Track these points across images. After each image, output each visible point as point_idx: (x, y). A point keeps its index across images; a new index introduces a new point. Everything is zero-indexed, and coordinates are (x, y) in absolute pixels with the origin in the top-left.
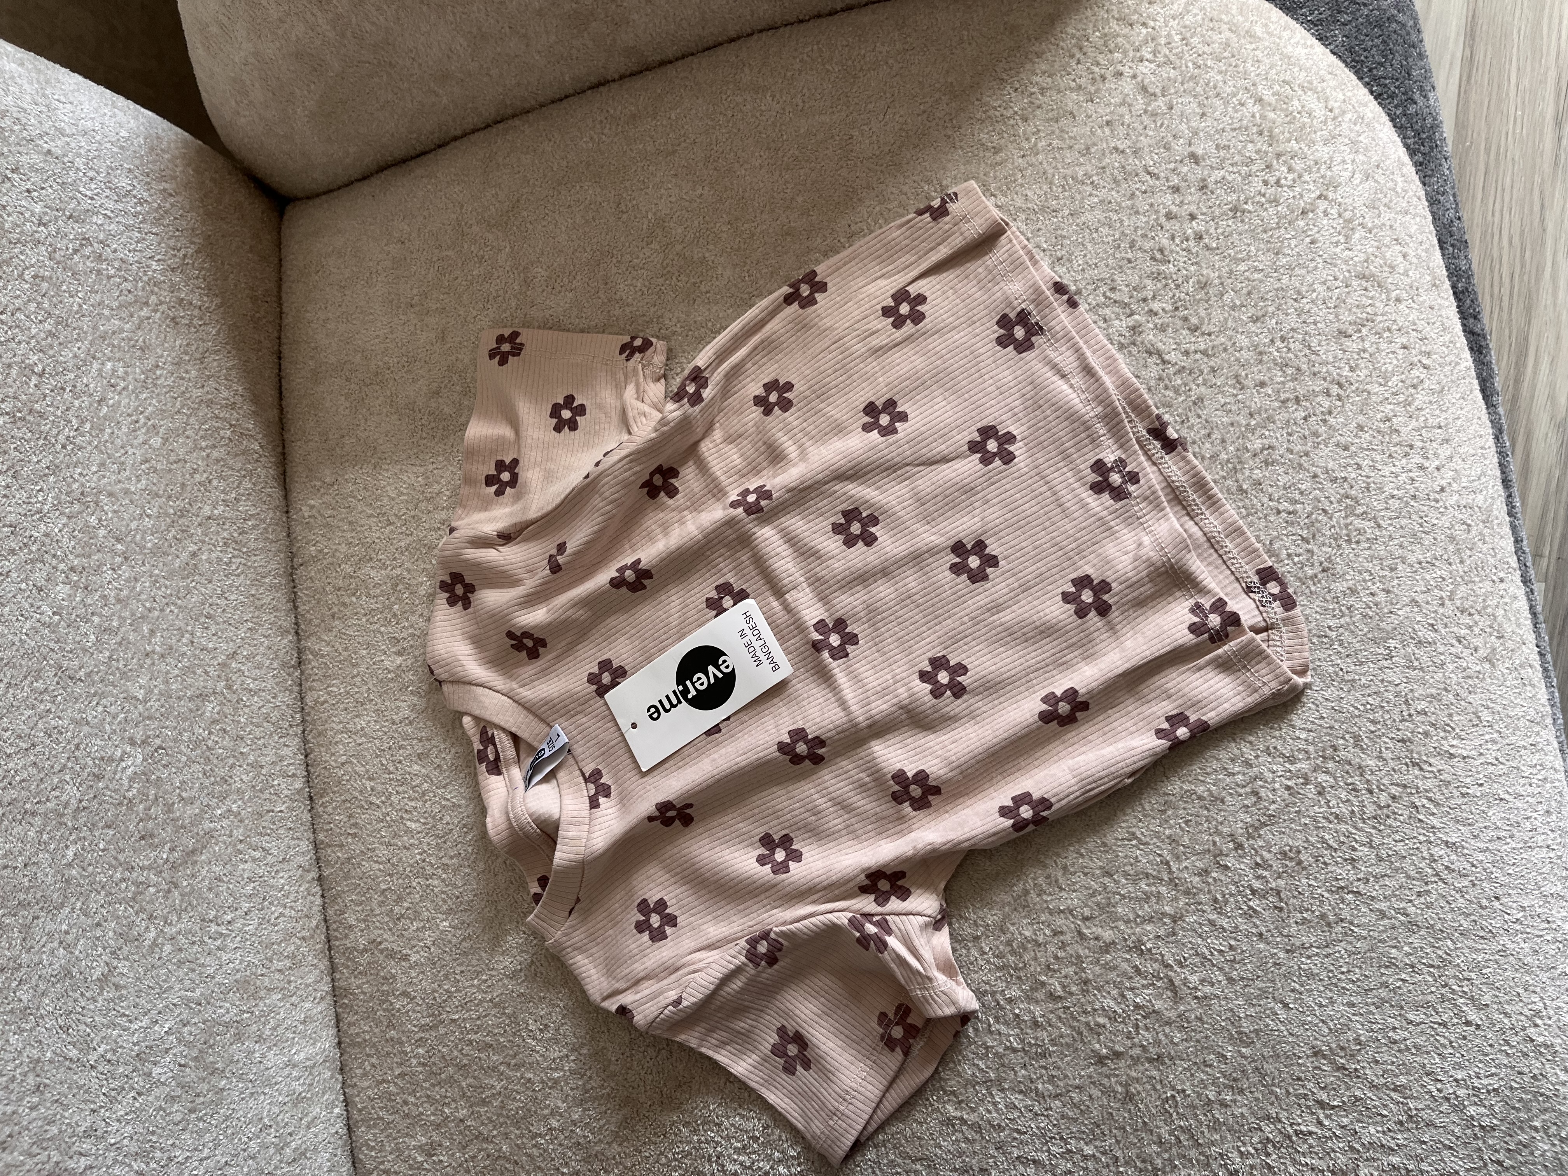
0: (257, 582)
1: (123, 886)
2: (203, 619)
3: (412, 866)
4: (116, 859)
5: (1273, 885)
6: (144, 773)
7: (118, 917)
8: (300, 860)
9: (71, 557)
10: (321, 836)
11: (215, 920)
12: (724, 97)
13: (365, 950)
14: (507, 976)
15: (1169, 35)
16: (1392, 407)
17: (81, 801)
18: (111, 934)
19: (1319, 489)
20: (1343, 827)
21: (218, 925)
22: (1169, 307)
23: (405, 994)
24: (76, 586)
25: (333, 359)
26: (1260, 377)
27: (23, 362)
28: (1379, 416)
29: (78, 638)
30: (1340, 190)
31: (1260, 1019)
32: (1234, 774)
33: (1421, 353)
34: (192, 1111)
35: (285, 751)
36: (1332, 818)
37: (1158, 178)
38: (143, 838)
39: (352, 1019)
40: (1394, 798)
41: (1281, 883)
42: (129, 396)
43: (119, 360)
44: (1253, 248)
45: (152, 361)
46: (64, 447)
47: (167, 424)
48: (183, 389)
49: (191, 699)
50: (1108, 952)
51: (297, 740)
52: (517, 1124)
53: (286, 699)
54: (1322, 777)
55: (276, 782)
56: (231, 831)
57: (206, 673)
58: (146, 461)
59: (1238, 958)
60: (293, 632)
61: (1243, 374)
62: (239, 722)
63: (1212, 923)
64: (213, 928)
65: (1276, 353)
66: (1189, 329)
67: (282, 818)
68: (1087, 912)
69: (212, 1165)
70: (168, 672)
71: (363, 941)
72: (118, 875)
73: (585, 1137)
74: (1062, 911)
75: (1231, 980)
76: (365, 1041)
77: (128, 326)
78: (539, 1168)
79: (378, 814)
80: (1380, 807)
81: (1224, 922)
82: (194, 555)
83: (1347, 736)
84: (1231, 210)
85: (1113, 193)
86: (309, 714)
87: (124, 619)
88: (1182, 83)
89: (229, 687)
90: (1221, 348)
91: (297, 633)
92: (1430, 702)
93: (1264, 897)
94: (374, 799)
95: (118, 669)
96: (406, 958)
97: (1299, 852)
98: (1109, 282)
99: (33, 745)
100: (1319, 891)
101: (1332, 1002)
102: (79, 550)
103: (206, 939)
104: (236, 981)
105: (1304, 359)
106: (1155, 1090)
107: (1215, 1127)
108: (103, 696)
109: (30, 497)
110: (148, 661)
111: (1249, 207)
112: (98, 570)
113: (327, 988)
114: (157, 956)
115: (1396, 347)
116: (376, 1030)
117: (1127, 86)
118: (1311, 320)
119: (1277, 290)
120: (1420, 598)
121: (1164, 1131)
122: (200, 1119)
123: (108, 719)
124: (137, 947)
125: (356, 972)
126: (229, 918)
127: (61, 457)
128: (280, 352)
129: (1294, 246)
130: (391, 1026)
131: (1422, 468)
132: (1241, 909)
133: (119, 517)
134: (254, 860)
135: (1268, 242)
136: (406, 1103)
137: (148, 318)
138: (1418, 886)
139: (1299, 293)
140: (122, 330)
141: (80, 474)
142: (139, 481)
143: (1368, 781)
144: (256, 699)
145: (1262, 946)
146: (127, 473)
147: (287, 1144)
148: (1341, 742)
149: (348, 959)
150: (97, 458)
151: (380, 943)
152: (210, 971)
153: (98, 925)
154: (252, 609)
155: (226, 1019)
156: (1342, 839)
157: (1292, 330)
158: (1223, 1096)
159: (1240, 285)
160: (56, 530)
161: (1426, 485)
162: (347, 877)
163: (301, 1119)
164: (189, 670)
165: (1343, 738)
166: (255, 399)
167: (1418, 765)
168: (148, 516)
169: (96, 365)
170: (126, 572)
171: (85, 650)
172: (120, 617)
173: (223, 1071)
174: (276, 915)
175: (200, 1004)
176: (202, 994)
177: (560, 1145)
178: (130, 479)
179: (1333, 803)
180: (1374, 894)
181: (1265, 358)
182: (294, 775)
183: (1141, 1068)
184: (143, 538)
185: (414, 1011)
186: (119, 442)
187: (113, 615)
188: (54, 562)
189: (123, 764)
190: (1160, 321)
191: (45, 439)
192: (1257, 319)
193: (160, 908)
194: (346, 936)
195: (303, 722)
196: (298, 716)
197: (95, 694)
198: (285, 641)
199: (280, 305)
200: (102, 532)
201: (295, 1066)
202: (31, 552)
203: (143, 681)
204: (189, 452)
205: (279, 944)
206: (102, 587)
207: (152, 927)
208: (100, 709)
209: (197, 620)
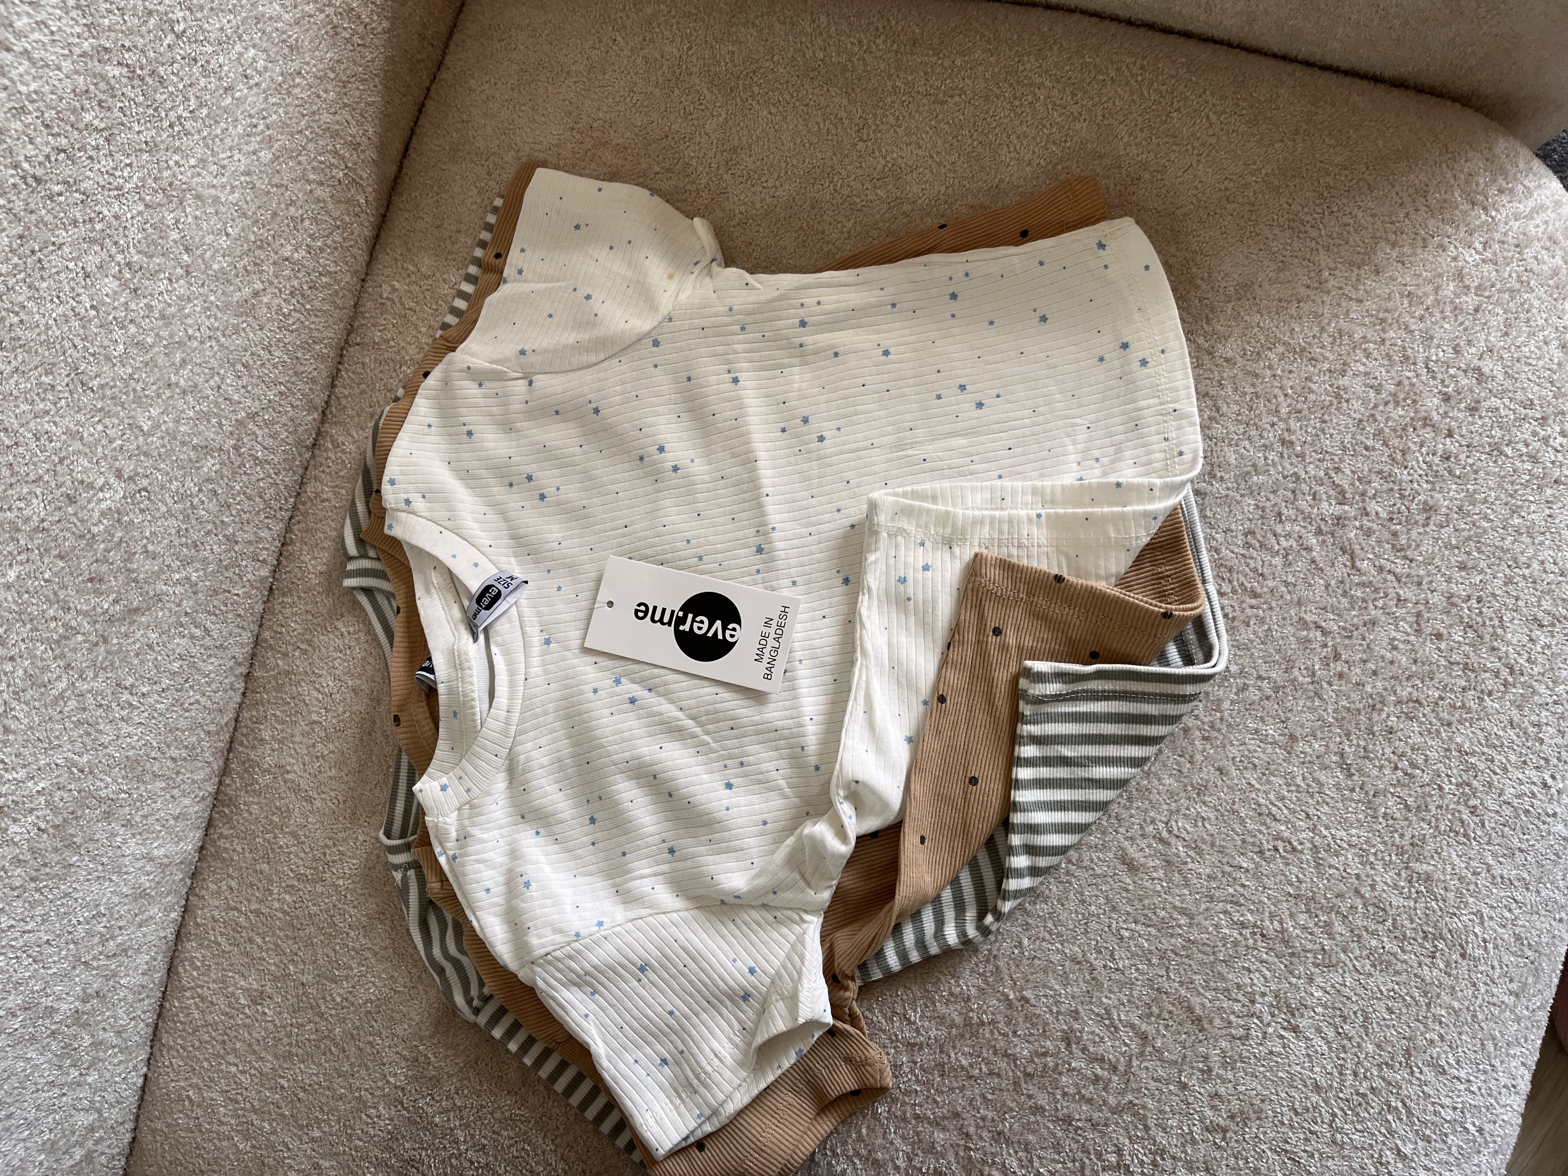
0: (306, 346)
1: (53, 625)
2: (239, 367)
4: (55, 593)
6: (119, 513)
7: (35, 656)
8: (236, 650)
9: (132, 250)
10: (267, 634)
11: (130, 689)
15: (1506, 234)
17: (43, 521)
18: (21, 672)
21: (132, 694)
22: (1384, 514)
23: (294, 834)
24: (125, 285)
25: (481, 143)
26: (1440, 628)
27: (166, 14)
28: (1532, 718)
29: (106, 343)
32: (1234, 1000)
34: (33, 879)
35: (264, 534)
36: (1309, 1083)
37: (1434, 378)
38: (91, 580)
39: (226, 831)
40: (1374, 1089)
42: (258, 94)
43: (265, 51)
44: (1493, 494)
45: (296, 65)
46: (171, 126)
47: (283, 140)
48: (315, 108)
49: (194, 448)
51: (281, 526)
53: (288, 479)
54: (1318, 1041)
55: (244, 563)
56: (181, 601)
57: (221, 425)
58: (248, 173)
60: (320, 410)
61: (1426, 616)
62: (232, 488)
64: (126, 696)
65: (1466, 611)
66: (1393, 546)
67: (236, 602)
68: (1031, 1067)
70: (183, 411)
71: (269, 761)
72: (51, 612)
74: (1007, 1055)
76: (232, 860)
77: (287, 16)
80: (1357, 1093)
82: (256, 294)
83: (1359, 1013)
84: (1490, 445)
86: (304, 503)
87: (162, 338)
88: (1499, 291)
89: (236, 448)
90: (1416, 579)
91: (324, 414)
95: (134, 390)
98: (1336, 459)
99: (16, 444)
100: (1263, 1147)
102: (143, 247)
103: (114, 705)
104: (127, 757)
105: (1490, 630)
108: (108, 414)
109: (116, 169)
110: (168, 393)
111: (1509, 451)
112: (153, 275)
113: (212, 788)
114: (58, 709)
116: (247, 855)
117: (1445, 266)
118: (1515, 593)
119: (1497, 548)
122: (37, 890)
123: (104, 442)
124: (42, 694)
126: (144, 690)
127: (164, 136)
128: (423, 105)
129: (1533, 512)
130: (266, 858)
133: (197, 225)
134: (192, 637)
135: (1511, 496)
136: (251, 940)
137: (310, 16)
140: (279, 18)
141: (177, 163)
142: (233, 192)
144: (258, 468)
146: (224, 180)
147: (113, 938)
149: (246, 770)
150: (199, 151)
151: (288, 772)
152: (105, 739)
153: (12, 659)
154: (290, 372)
155: (103, 793)
156: (1309, 1106)
157: (1494, 595)
159: (1463, 526)
160: (129, 215)
161: (1542, 804)
162: (279, 688)
163: (136, 915)
164: (205, 416)
166: (381, 148)
168: (227, 235)
169: (238, 48)
170: (181, 288)
171: (108, 358)
172: (157, 335)
173: (79, 847)
174: (192, 700)
175: (82, 772)
176: (89, 762)
178: (224, 187)
181: (1454, 611)
182: (264, 561)
184: (213, 256)
185: (297, 856)
186: (228, 141)
187: (151, 329)
188: (114, 250)
189: (101, 495)
190: (1368, 524)
191: (156, 110)
192: (1462, 567)
193: (80, 659)
194: (253, 747)
195: (295, 508)
196: (292, 500)
197: (101, 410)
198: (310, 418)
199: (444, 54)
200: (174, 235)
201: (151, 860)
202: (93, 230)
203: (154, 412)
204: (294, 180)
205: (183, 732)
206: (152, 295)
207: (64, 676)
208: (100, 428)
209: (233, 365)
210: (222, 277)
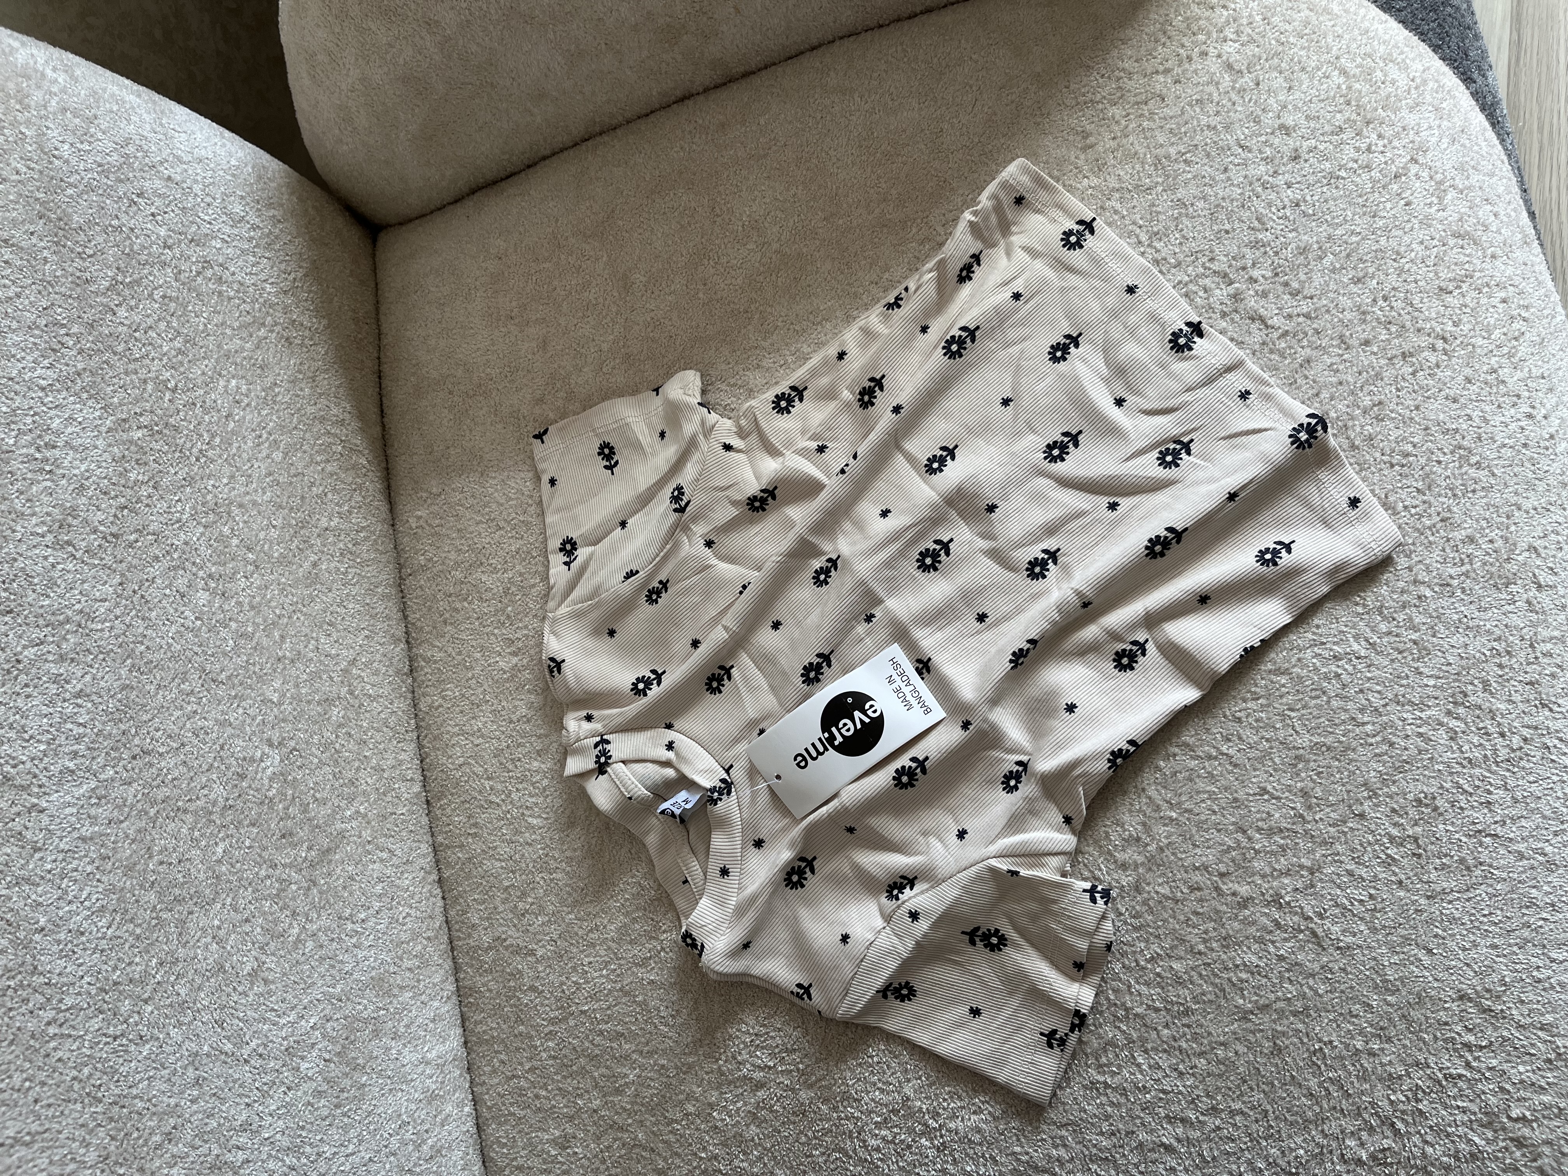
0: (370, 591)
1: (268, 882)
2: (325, 627)
3: (535, 861)
4: (260, 856)
5: (1410, 833)
6: (282, 774)
7: (265, 913)
8: (422, 862)
9: (208, 565)
10: (440, 839)
11: (351, 918)
12: (812, 101)
13: (490, 948)
14: (637, 965)
15: (1250, 16)
16: (1497, 359)
17: (227, 799)
18: (259, 930)
19: (1431, 441)
20: (1477, 771)
21: (353, 923)
22: (1269, 274)
23: (533, 989)
24: (214, 593)
25: (435, 374)
26: (1364, 336)
28: (1485, 368)
29: (218, 643)
30: (1430, 155)
31: (1405, 966)
32: (1364, 724)
33: (1519, 306)
34: (337, 1106)
35: (403, 756)
36: (1465, 763)
37: (1250, 151)
38: (283, 836)
39: (478, 1017)
40: (1525, 740)
41: (1419, 829)
42: (252, 411)
43: (243, 377)
44: (1349, 213)
45: (270, 379)
46: (198, 460)
47: (285, 439)
48: (299, 405)
49: (319, 703)
50: (1246, 907)
51: (413, 745)
52: (651, 1111)
53: (401, 705)
54: (1453, 723)
55: (397, 786)
56: (360, 832)
57: (331, 678)
58: (270, 474)
59: (1379, 906)
60: (404, 640)
61: (1348, 334)
62: (361, 726)
63: (1350, 873)
64: (350, 926)
65: (1379, 312)
66: (1290, 294)
67: (404, 821)
68: (1222, 868)
69: (357, 1160)
70: (298, 677)
71: (487, 939)
72: (263, 873)
73: (723, 1120)
74: (1197, 868)
75: (1374, 930)
76: (493, 1037)
77: (248, 345)
78: (676, 1154)
79: (499, 812)
80: (1513, 751)
81: (1363, 872)
82: (315, 565)
83: (1476, 682)
84: (1324, 177)
85: (1206, 168)
86: (423, 720)
87: (258, 625)
88: (1267, 60)
89: (351, 693)
90: (1323, 310)
91: (408, 642)
92: (1556, 644)
93: (1402, 845)
94: (493, 798)
95: (254, 672)
96: (532, 953)
97: (1434, 798)
98: (1207, 253)
99: (182, 744)
101: (1475, 945)
102: (215, 558)
103: (343, 936)
104: (372, 978)
105: (1408, 317)
106: (1302, 1043)
107: (1364, 1077)
108: (242, 698)
109: (170, 507)
110: (281, 666)
111: (1343, 173)
112: (232, 578)
113: (452, 988)
114: (301, 952)
115: (1495, 301)
116: (504, 1026)
117: (1213, 65)
118: (1411, 279)
119: (1376, 251)
120: (1537, 543)
121: (1313, 1083)
122: (345, 1115)
123: (248, 721)
124: (283, 942)
125: (481, 971)
126: (362, 916)
127: (196, 469)
128: (380, 371)
129: (1390, 209)
130: (519, 1021)
131: (1530, 416)
132: (1379, 857)
133: (249, 527)
134: (382, 860)
135: (1364, 206)
136: (537, 1097)
137: (266, 338)
138: (1555, 826)
139: (1398, 253)
140: (243, 349)
141: (213, 486)
142: (265, 493)
143: (1499, 724)
144: (375, 704)
145: (1402, 894)
146: (254, 485)
147: (424, 1141)
148: (1470, 687)
149: (472, 958)
150: (227, 470)
151: (505, 940)
152: (348, 968)
153: (247, 920)
154: (367, 617)
155: (365, 1015)
156: (1477, 783)
157: (1394, 289)
158: (1371, 1045)
159: (1338, 249)
160: (195, 539)
161: (1534, 432)
162: (468, 876)
163: (436, 1116)
164: (316, 676)
165: (1472, 684)
166: (361, 416)
167: (1547, 706)
168: (274, 527)
169: (222, 383)
170: (257, 580)
171: (225, 654)
172: (254, 623)
173: (364, 1067)
174: (404, 914)
175: (341, 1000)
176: (342, 990)
177: (697, 1129)
178: (256, 491)
179: (1466, 747)
180: (1512, 835)
181: (1368, 317)
182: (412, 779)
183: (1286, 1022)
184: (271, 548)
185: (542, 1005)
186: (245, 455)
187: (248, 620)
188: (194, 569)
189: (263, 765)
190: (1261, 288)
191: (181, 451)
192: (1357, 281)
193: (301, 905)
194: (470, 936)
195: (418, 727)
196: (413, 721)
197: (235, 697)
198: (398, 649)
199: (379, 326)
200: (235, 541)
201: (428, 1063)
202: (173, 559)
203: (277, 684)
204: (306, 466)
205: (408, 943)
206: (236, 594)
207: (295, 924)
208: (240, 711)
209: (321, 627)
210: (283, 561)
